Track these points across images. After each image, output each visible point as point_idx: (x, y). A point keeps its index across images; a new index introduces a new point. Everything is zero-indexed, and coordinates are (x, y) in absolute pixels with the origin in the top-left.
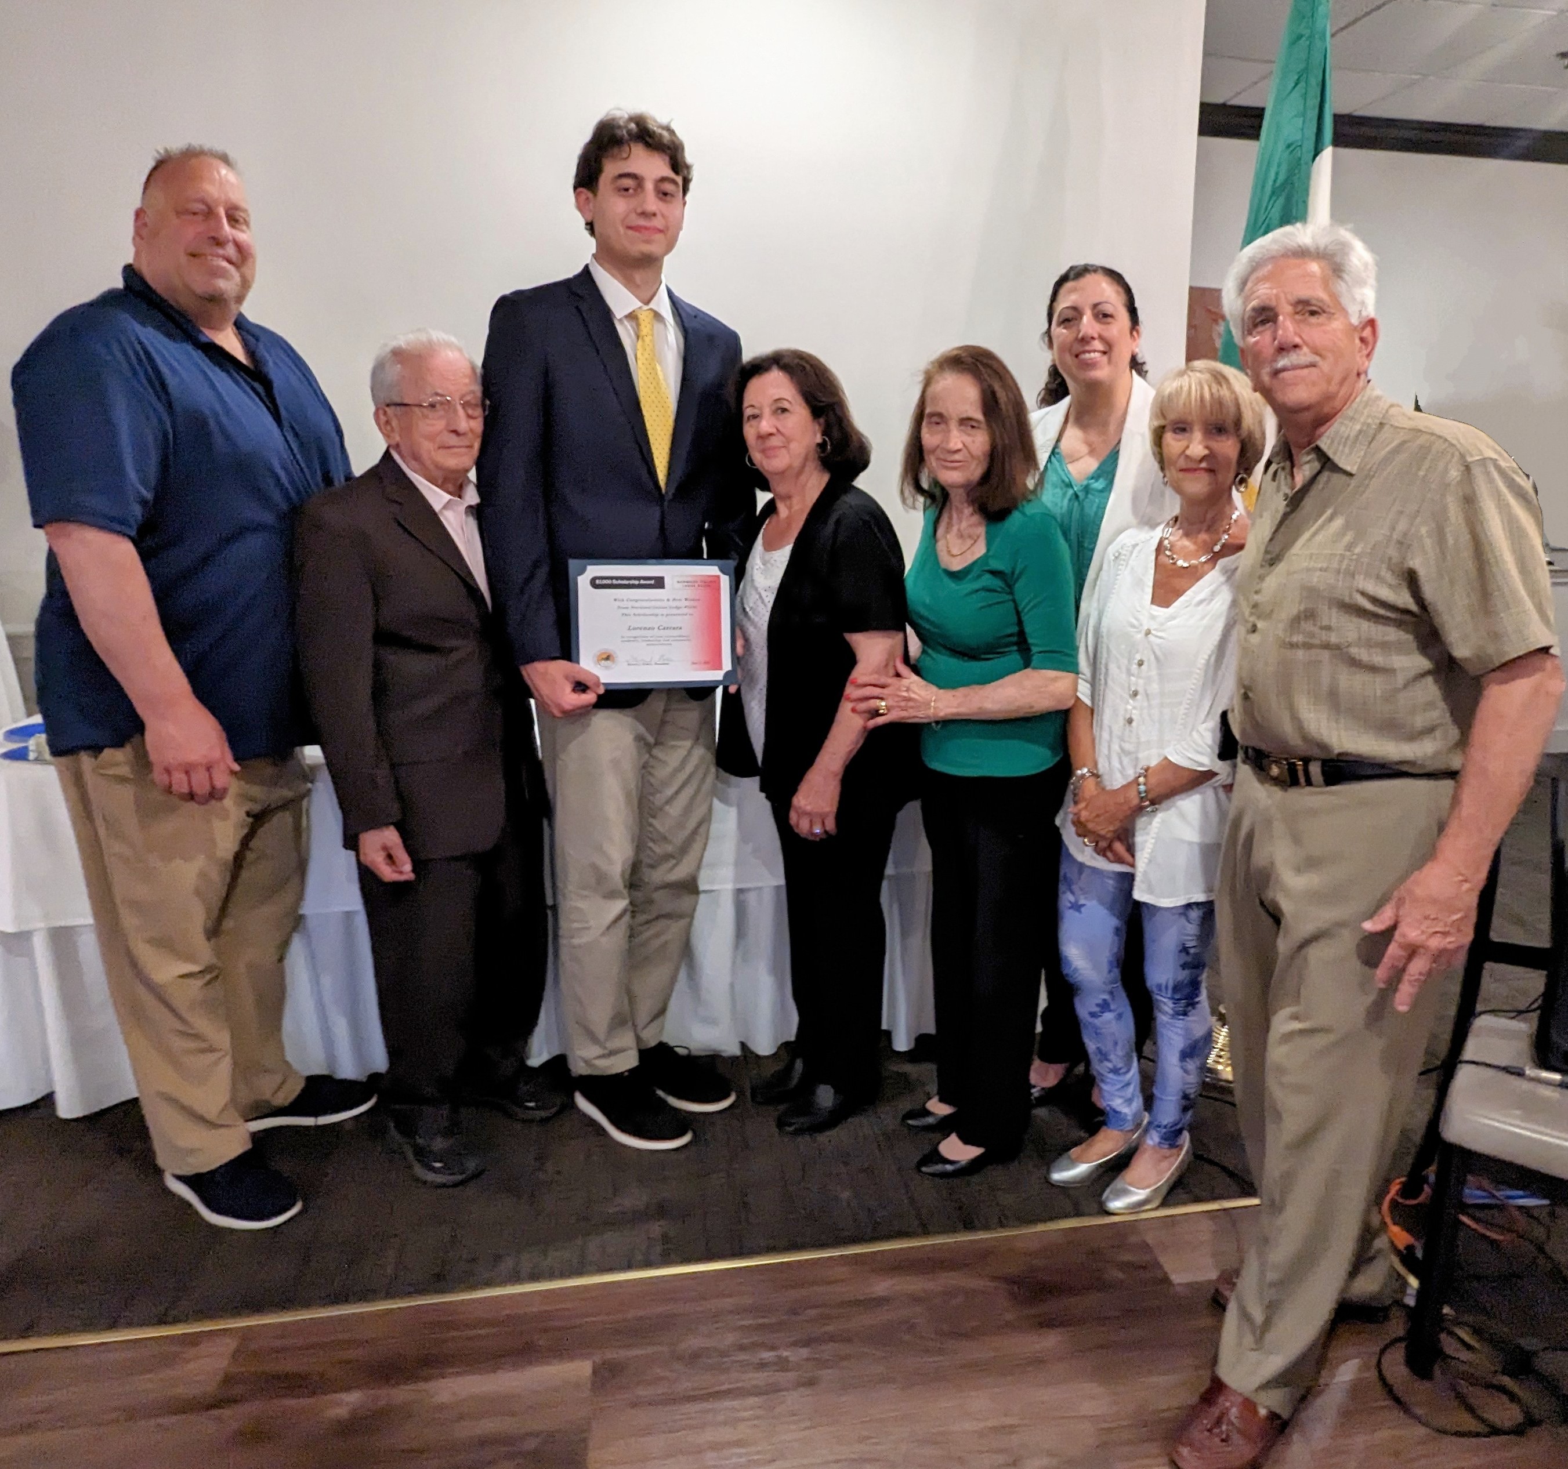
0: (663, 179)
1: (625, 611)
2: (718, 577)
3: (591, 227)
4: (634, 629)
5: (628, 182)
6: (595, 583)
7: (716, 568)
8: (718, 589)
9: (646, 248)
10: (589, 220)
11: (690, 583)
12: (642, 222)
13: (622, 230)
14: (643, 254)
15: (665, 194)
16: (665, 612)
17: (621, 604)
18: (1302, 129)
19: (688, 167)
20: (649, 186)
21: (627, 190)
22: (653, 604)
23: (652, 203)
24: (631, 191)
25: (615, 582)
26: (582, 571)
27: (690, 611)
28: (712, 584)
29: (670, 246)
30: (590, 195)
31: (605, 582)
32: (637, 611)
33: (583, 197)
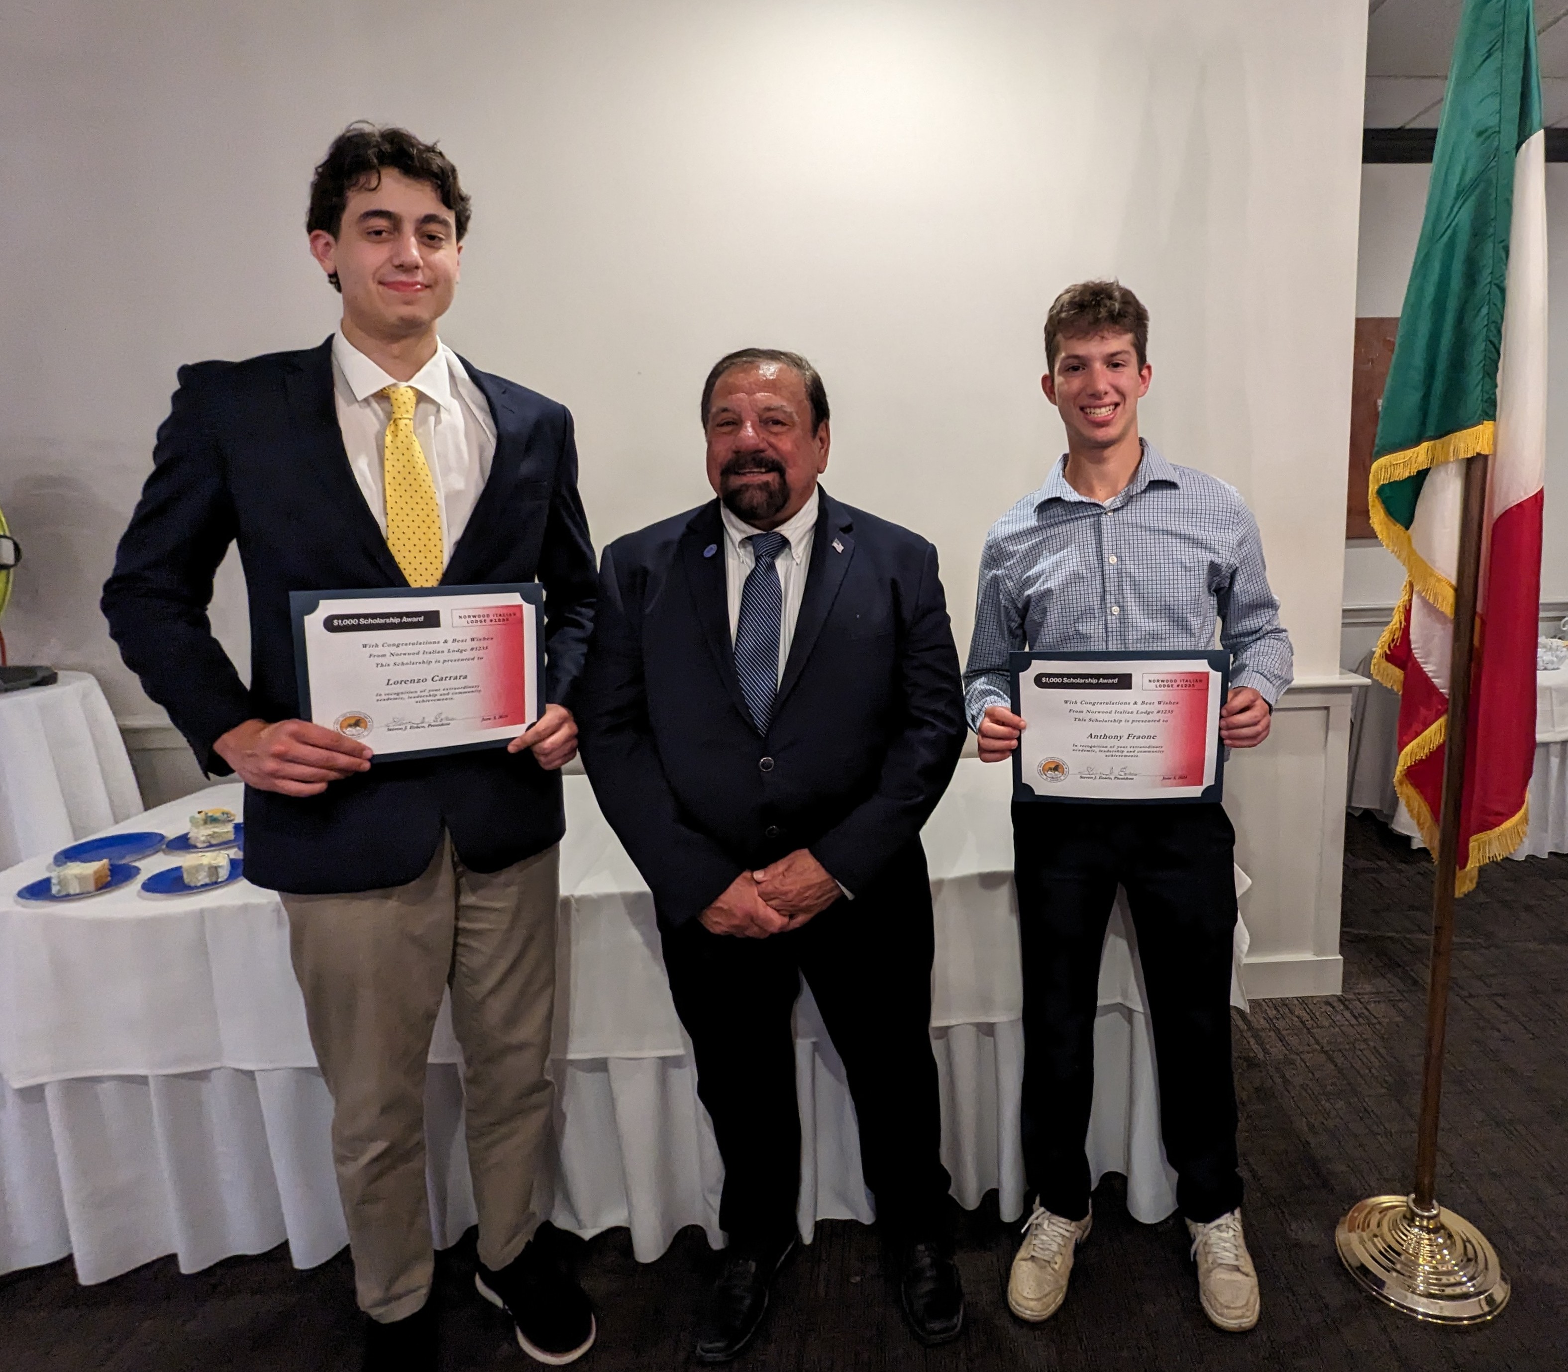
0: (430, 219)
1: (383, 660)
2: (520, 607)
3: (334, 278)
4: (396, 683)
5: (381, 223)
6: (331, 624)
7: (517, 595)
8: (521, 621)
9: (406, 311)
10: (331, 271)
11: (477, 619)
12: (403, 278)
13: (373, 286)
14: (402, 319)
15: (432, 238)
16: (441, 657)
17: (376, 651)
18: (1500, 112)
19: (463, 199)
20: (409, 228)
21: (379, 233)
22: (422, 648)
23: (414, 251)
24: (384, 234)
25: (363, 621)
26: (312, 608)
27: (481, 653)
28: (513, 618)
29: (441, 308)
30: (329, 238)
31: (347, 622)
32: (398, 659)
33: (321, 242)
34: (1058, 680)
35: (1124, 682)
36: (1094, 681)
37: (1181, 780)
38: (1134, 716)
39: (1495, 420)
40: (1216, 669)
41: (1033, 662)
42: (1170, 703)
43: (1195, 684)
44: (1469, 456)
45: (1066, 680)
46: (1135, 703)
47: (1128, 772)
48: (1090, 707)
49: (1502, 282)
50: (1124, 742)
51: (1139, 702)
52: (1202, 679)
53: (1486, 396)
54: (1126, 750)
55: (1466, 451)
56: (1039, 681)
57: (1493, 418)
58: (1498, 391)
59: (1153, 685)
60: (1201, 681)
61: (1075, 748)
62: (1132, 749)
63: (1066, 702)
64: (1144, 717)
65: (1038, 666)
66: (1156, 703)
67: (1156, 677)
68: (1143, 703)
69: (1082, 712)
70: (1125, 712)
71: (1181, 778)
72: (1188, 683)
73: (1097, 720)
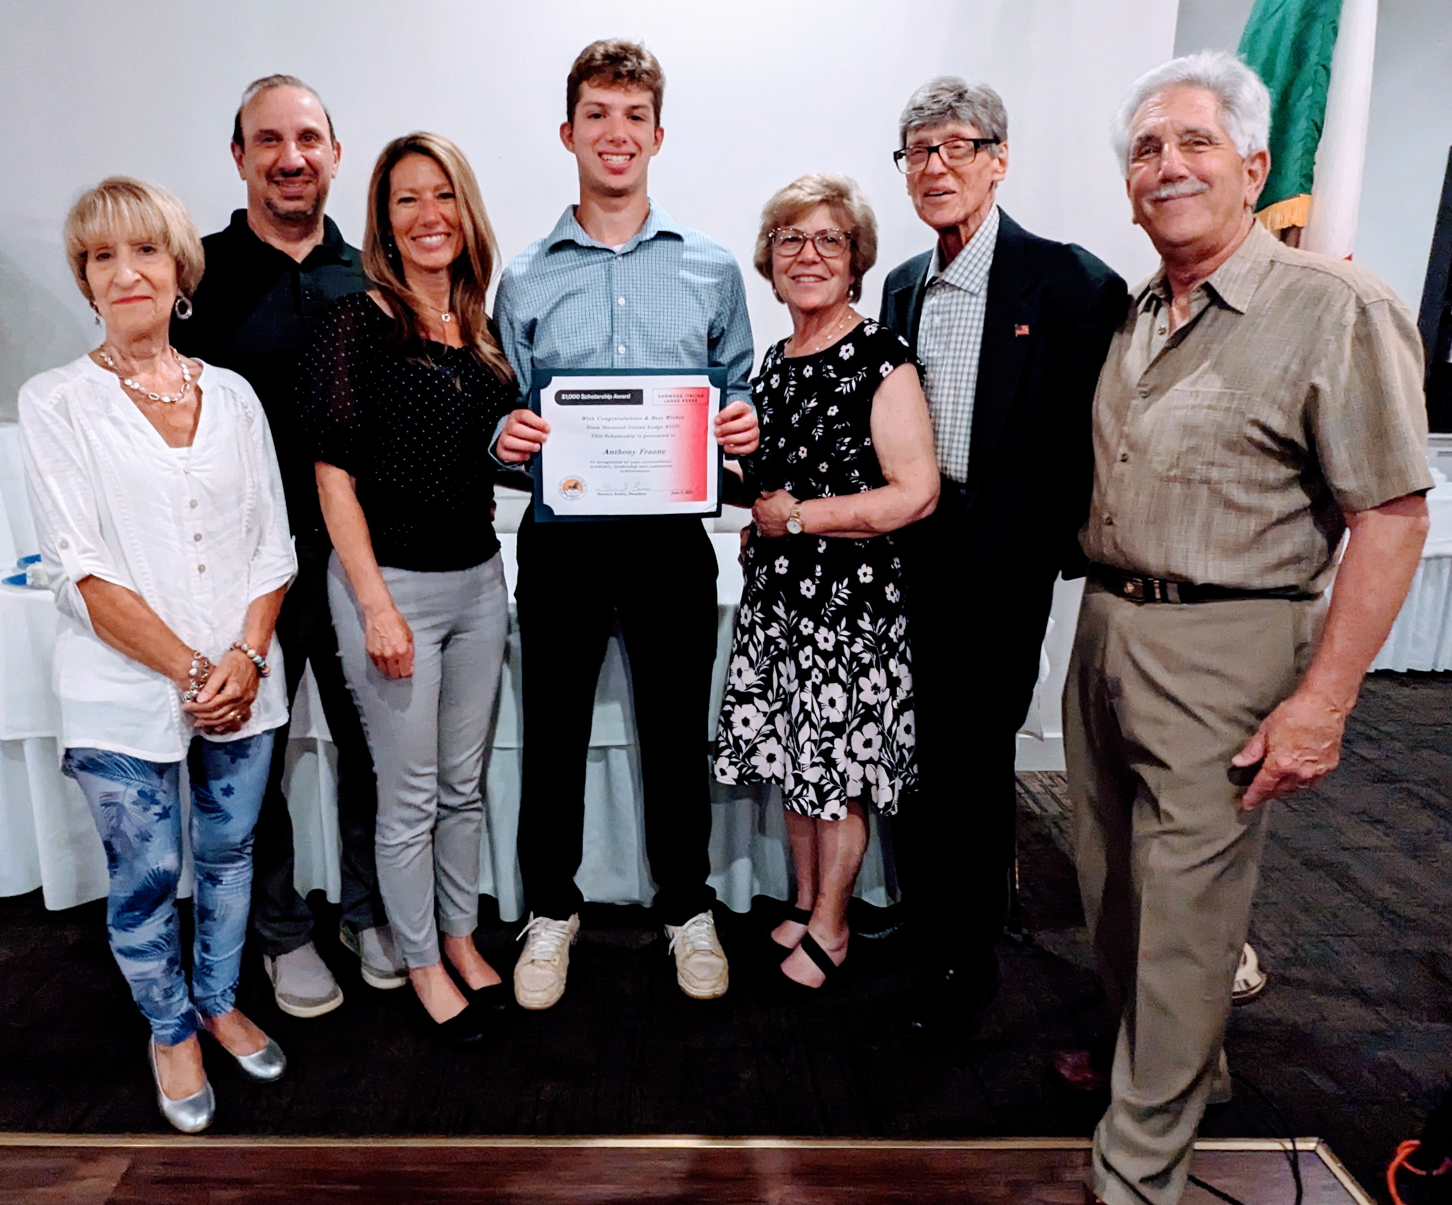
34: (577, 397)
35: (636, 397)
36: (609, 397)
37: (687, 495)
38: (647, 432)
39: (1310, 194)
40: (715, 386)
41: (554, 378)
42: (677, 418)
43: (698, 399)
44: (1285, 227)
45: (584, 397)
46: (647, 418)
47: (641, 487)
48: (605, 423)
49: (1328, 63)
50: (637, 457)
51: (650, 418)
52: (704, 394)
53: (1304, 172)
54: (638, 465)
55: (1281, 222)
56: (559, 398)
57: (1308, 191)
58: (1315, 168)
59: (662, 399)
60: (702, 396)
61: (593, 465)
62: (645, 465)
63: (584, 418)
64: (655, 432)
65: (559, 383)
66: (665, 418)
67: (664, 393)
68: (653, 418)
69: (598, 428)
70: (637, 427)
71: (687, 492)
72: (691, 398)
73: (612, 436)
